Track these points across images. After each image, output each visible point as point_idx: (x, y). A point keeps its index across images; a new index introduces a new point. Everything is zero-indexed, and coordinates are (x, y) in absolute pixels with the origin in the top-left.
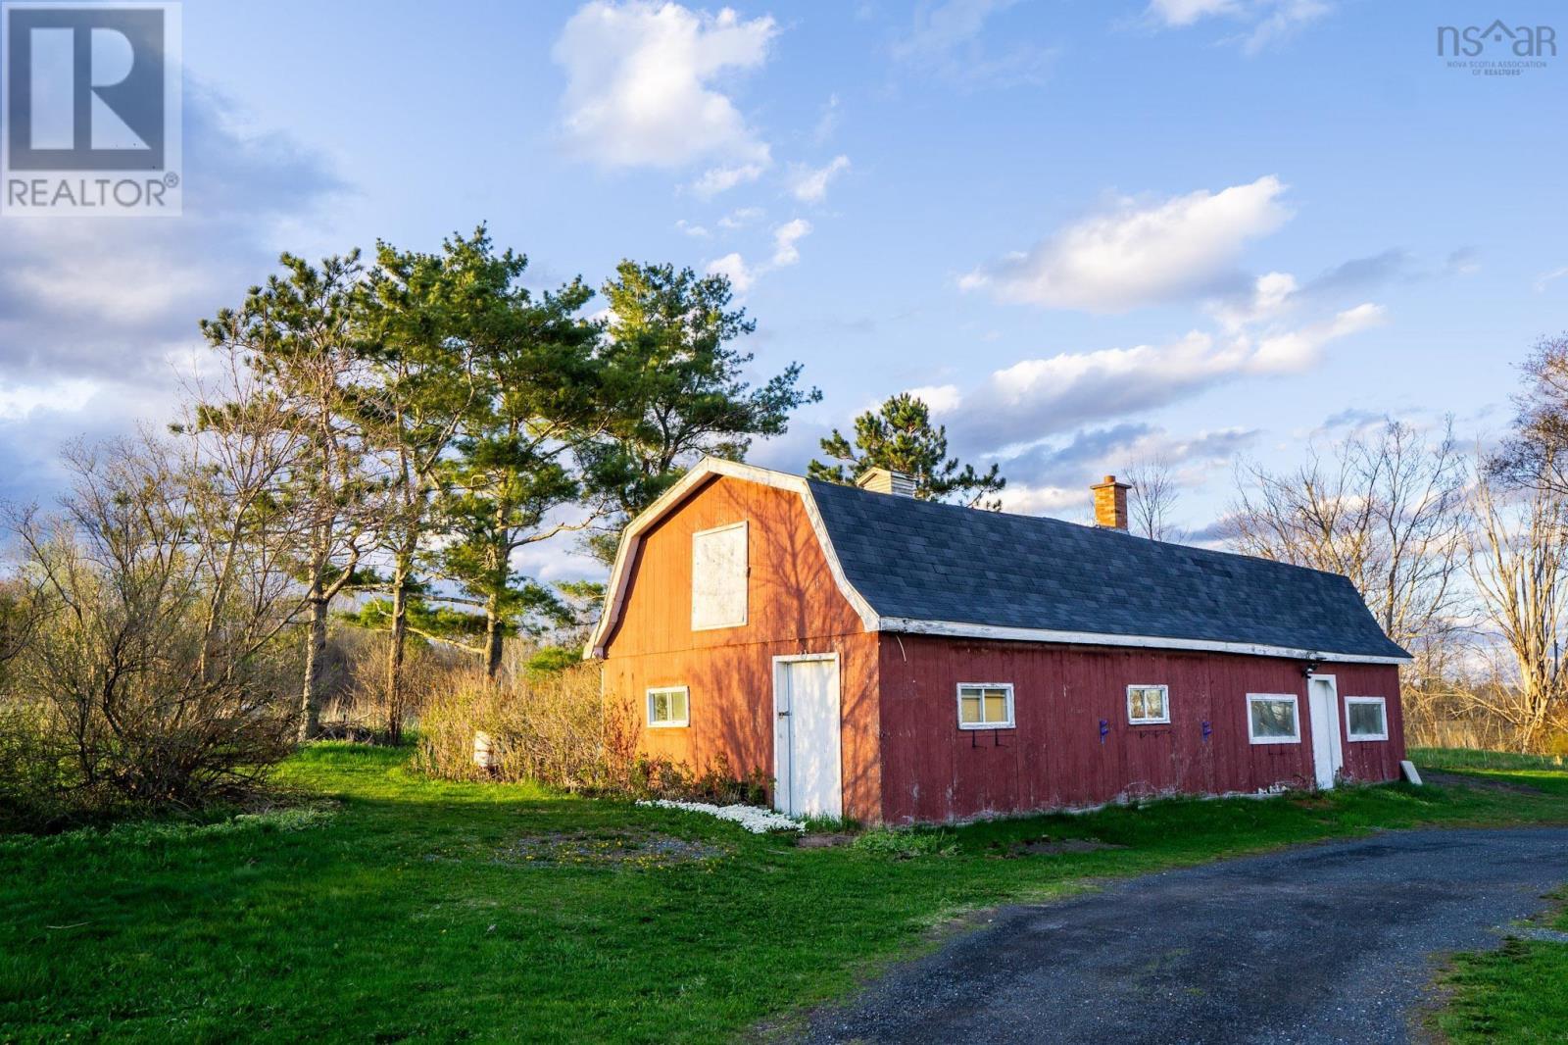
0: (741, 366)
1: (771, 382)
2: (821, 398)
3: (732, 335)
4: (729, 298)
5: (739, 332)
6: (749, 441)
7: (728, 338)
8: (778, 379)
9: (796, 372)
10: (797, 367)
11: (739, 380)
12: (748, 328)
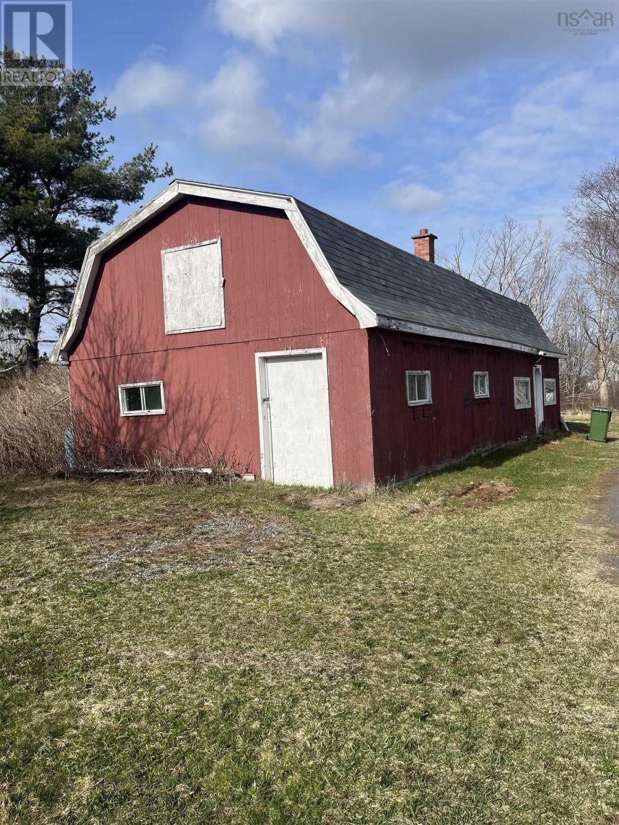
0: (106, 146)
1: (134, 159)
2: (172, 174)
3: (99, 120)
4: (92, 91)
5: (104, 119)
6: (116, 207)
7: (95, 123)
8: (139, 157)
9: (153, 152)
10: (153, 149)
11: (104, 157)
12: (110, 115)
